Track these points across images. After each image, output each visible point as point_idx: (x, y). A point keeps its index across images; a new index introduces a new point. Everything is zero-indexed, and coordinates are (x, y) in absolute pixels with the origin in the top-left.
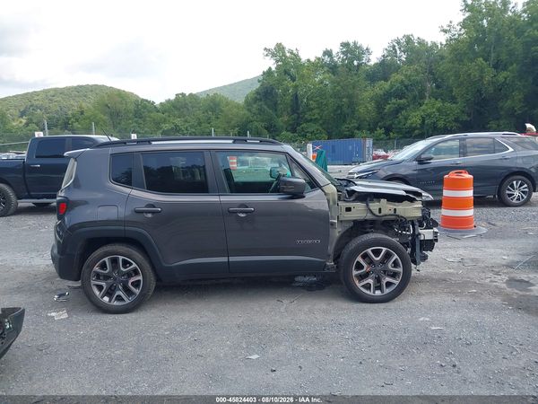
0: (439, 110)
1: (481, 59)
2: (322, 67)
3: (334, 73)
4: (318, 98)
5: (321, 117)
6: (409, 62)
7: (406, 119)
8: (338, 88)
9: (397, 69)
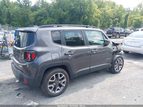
0: (51, 20)
1: (60, 9)
2: (17, 5)
3: (21, 7)
4: (16, 14)
5: (18, 20)
6: (42, 7)
7: (43, 22)
8: (23, 12)
9: (39, 8)
